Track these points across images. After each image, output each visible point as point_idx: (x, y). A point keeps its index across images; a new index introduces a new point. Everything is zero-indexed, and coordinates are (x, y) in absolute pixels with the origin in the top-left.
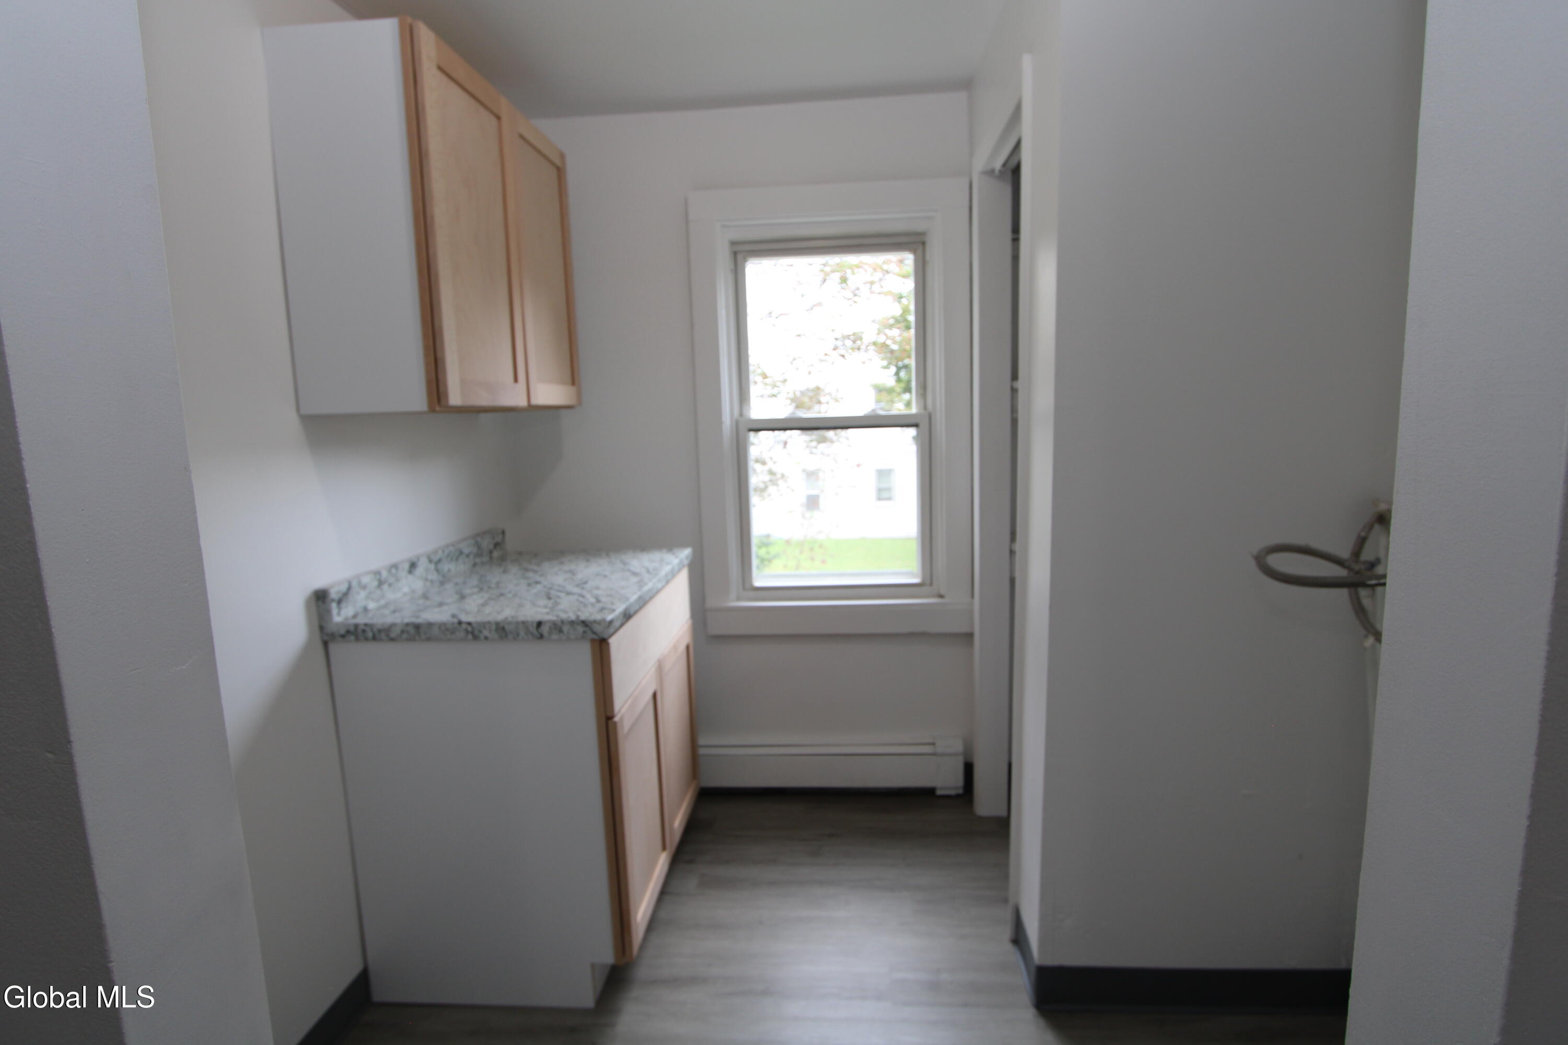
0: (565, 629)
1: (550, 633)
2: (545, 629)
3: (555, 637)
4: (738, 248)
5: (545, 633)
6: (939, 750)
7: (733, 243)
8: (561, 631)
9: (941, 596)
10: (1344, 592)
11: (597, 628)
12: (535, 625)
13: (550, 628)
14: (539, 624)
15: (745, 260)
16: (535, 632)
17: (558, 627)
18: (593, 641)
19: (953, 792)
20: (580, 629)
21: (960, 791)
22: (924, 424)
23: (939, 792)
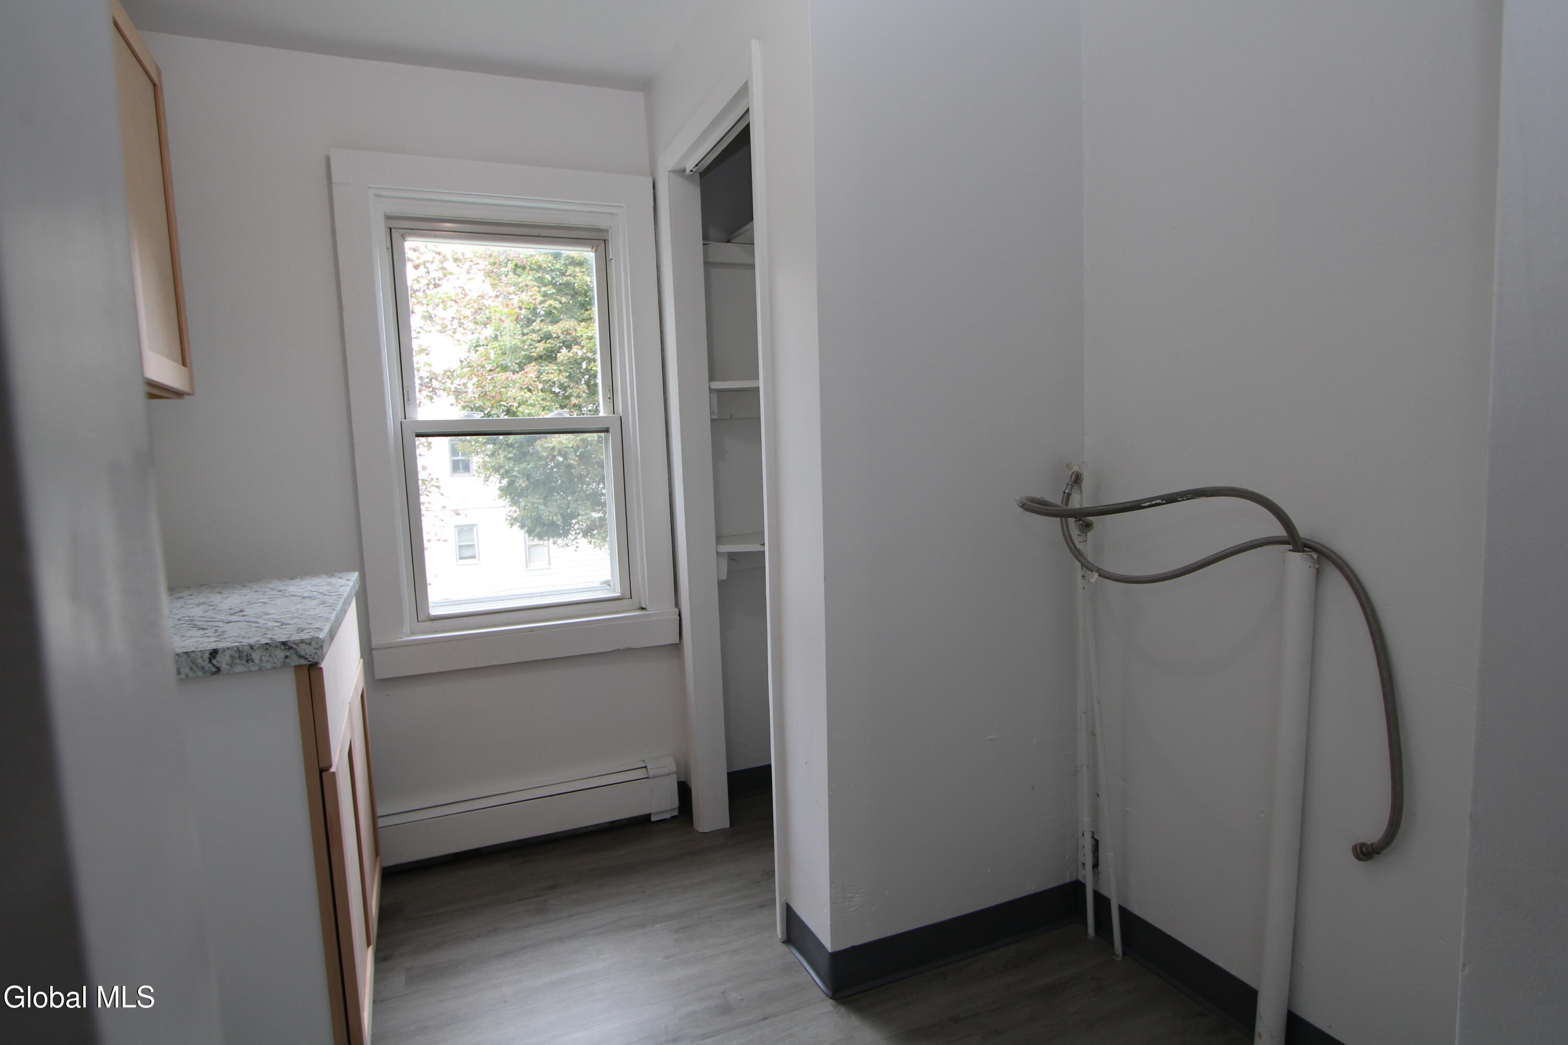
0: (256, 656)
1: (231, 665)
2: (223, 661)
3: (239, 669)
4: (393, 224)
5: (224, 666)
6: (652, 773)
7: (388, 218)
8: (249, 660)
9: (643, 609)
10: (1054, 523)
11: (305, 650)
12: (207, 655)
13: (232, 657)
14: (214, 653)
15: (403, 238)
16: (208, 666)
17: (244, 655)
18: (297, 668)
19: (667, 816)
20: (280, 654)
21: (676, 813)
22: (615, 429)
23: (653, 819)
